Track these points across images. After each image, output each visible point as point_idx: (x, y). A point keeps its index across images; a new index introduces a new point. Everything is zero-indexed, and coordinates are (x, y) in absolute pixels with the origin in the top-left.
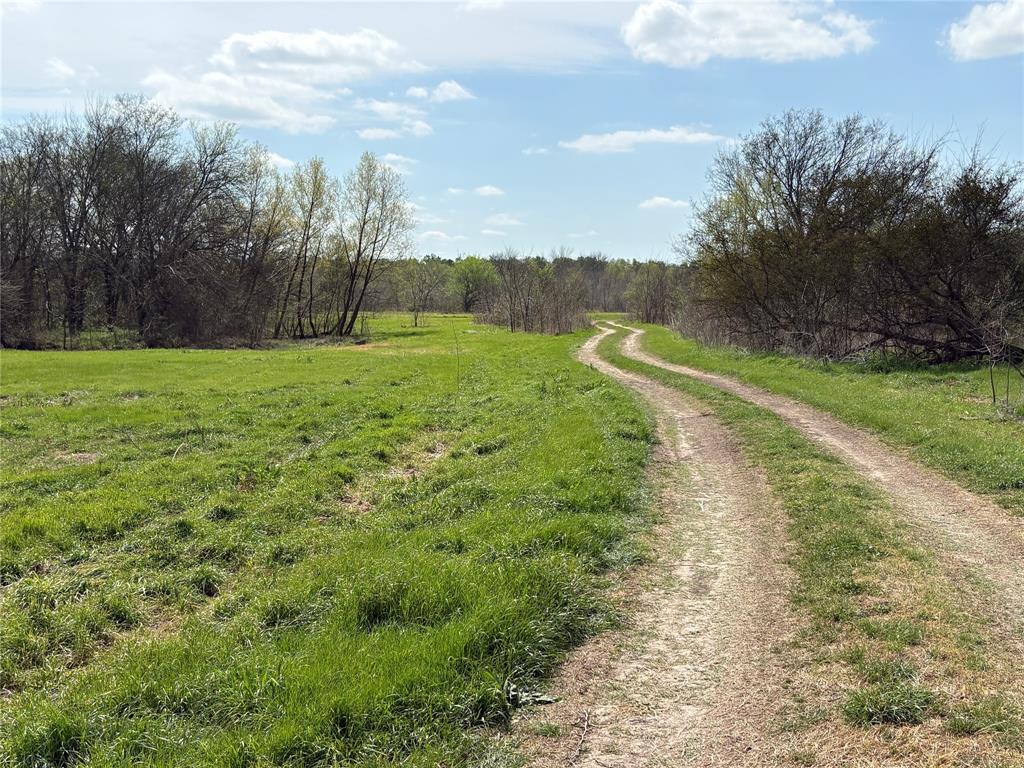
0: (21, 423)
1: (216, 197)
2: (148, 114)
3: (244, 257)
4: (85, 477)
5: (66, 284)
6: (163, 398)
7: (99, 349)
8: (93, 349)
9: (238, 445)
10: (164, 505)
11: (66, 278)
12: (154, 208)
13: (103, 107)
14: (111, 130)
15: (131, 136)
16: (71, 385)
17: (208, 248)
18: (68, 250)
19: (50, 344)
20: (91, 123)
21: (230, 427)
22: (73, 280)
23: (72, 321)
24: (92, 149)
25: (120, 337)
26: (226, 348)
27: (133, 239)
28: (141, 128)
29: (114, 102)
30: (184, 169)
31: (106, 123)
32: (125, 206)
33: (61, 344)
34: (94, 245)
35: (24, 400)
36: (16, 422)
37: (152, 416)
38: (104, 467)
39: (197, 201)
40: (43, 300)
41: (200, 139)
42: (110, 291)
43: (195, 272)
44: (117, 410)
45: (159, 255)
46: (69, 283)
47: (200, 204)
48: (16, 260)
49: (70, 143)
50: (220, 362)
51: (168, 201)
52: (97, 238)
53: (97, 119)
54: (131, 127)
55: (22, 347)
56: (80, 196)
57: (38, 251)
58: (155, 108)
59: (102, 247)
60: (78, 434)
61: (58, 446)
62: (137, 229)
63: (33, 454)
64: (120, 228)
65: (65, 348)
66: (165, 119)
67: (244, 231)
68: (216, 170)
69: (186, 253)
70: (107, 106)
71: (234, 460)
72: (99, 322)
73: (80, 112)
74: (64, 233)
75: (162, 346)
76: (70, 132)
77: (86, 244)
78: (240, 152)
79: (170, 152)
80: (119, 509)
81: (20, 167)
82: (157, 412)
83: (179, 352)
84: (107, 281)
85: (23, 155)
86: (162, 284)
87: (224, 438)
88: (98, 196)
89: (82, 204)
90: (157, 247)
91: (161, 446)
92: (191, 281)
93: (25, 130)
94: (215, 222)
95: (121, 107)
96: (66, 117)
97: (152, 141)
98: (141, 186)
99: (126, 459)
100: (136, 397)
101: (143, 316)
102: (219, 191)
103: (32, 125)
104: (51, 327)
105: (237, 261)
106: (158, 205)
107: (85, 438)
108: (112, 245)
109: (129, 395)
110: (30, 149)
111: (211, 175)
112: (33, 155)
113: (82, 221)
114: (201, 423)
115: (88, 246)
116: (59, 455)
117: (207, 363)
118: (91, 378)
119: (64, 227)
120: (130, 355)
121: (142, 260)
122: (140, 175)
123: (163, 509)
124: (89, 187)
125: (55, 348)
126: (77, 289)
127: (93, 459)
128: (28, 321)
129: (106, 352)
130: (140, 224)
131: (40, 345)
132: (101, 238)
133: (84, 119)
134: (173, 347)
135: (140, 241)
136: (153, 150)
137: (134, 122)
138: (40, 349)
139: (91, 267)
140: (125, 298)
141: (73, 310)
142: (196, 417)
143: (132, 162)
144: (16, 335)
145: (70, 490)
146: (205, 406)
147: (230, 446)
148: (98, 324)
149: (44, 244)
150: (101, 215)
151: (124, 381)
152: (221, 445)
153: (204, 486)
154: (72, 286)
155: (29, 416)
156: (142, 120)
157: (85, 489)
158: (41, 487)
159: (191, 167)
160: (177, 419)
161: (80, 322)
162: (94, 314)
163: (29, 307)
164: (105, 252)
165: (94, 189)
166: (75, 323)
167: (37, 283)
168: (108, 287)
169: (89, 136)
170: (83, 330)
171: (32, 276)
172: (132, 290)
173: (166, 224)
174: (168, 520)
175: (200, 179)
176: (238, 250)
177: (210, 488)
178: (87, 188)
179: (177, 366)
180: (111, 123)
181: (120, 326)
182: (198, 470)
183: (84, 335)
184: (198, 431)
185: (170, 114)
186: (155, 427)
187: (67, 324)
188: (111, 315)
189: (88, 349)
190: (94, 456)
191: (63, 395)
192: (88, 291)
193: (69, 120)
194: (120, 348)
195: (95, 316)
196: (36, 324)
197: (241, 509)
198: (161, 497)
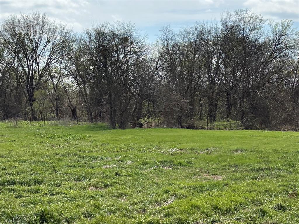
0: (189, 161)
1: (280, 57)
2: (249, 18)
3: (293, 86)
4: (217, 186)
5: (209, 99)
6: (252, 153)
7: (222, 129)
8: (220, 129)
9: (288, 176)
10: (253, 201)
11: (209, 97)
12: (250, 63)
13: (229, 16)
14: (232, 27)
15: (241, 29)
16: (210, 145)
17: (275, 82)
18: (210, 84)
19: (201, 127)
20: (223, 24)
21: (284, 168)
22: (212, 98)
23: (211, 116)
24: (223, 37)
25: (233, 124)
26: (283, 130)
27: (240, 78)
28: (246, 25)
29: (233, 14)
30: (265, 44)
31: (230, 24)
32: (237, 62)
33: (206, 127)
34: (222, 81)
35: (190, 151)
36: (187, 160)
37: (247, 161)
38: (226, 182)
39: (271, 59)
40: (198, 107)
41: (274, 29)
42: (228, 103)
43: (269, 93)
44: (231, 157)
45: (252, 85)
46: (210, 99)
47: (272, 61)
48: (188, 89)
49: (214, 34)
50: (280, 137)
51: (257, 60)
52: (224, 78)
53: (226, 22)
54: (241, 25)
55: (189, 127)
56: (216, 59)
57: (197, 84)
58: (253, 15)
59: (226, 82)
60: (213, 167)
61: (205, 172)
62: (242, 73)
63: (194, 174)
64: (234, 73)
65: (207, 129)
66: (258, 20)
67: (294, 73)
68: (281, 43)
69: (265, 84)
70: (230, 16)
71: (286, 183)
72: (223, 117)
73: (218, 20)
74: (209, 76)
75: (252, 129)
76: (213, 29)
77: (218, 81)
78: (293, 34)
79: (259, 36)
80: (233, 201)
81: (191, 46)
82: (249, 159)
83: (260, 131)
84: (227, 98)
85: (192, 41)
86: (252, 99)
87: (282, 173)
88: (224, 58)
89: (217, 62)
90: (251, 82)
91: (251, 174)
92: (266, 98)
93: (194, 29)
94: (279, 69)
95: (237, 16)
96: (212, 22)
97: (251, 31)
98: (245, 53)
99: (235, 180)
100: (240, 152)
101: (244, 114)
102: (282, 53)
103: (197, 27)
104: (201, 119)
105: (290, 88)
106: (252, 61)
107: (217, 169)
108: (230, 81)
109: (237, 151)
110: (195, 37)
111: (279, 46)
112: (197, 41)
113: (217, 70)
114: (271, 165)
115: (219, 82)
116: (205, 176)
117: (273, 137)
118: (219, 142)
119: (209, 74)
120: (237, 133)
121: (244, 88)
122: (245, 47)
123: (253, 203)
124: (221, 54)
125: (203, 128)
126: (213, 101)
127: (220, 178)
128: (192, 116)
129: (226, 131)
130: (243, 71)
131: (197, 127)
132: (225, 78)
133: (220, 23)
134: (257, 129)
135: (243, 79)
136: (251, 35)
137: (243, 22)
138: (196, 129)
139: (220, 91)
140: (235, 106)
141: (212, 111)
142: (268, 162)
143: (241, 42)
144: (186, 122)
145: (211, 191)
146: (272, 158)
147: (284, 177)
148: (222, 118)
149: (200, 81)
150: (226, 67)
151: (234, 144)
152: (280, 176)
153: (271, 194)
154: (212, 100)
155: (192, 158)
156: (246, 22)
157: (217, 191)
158: (198, 189)
159: (269, 43)
160: (258, 162)
161: (215, 117)
162: (221, 113)
163: (192, 109)
164: (227, 84)
165: (223, 55)
166: (212, 117)
167: (196, 99)
168: (228, 101)
169: (222, 30)
170: (216, 121)
171: (194, 96)
172: (238, 102)
173: (256, 71)
174: (255, 208)
175: (273, 48)
176: (290, 82)
177: (275, 195)
178: (220, 55)
179: (259, 138)
180: (232, 24)
181: (232, 119)
182: (268, 186)
183: (216, 123)
184: (268, 169)
185: (260, 18)
186: (248, 166)
187: (209, 118)
188: (228, 113)
189: (218, 130)
190: (221, 177)
191: (207, 150)
192: (219, 103)
193: (213, 24)
194: (232, 129)
195: (221, 114)
196: (195, 118)
197: (290, 206)
198: (251, 198)
